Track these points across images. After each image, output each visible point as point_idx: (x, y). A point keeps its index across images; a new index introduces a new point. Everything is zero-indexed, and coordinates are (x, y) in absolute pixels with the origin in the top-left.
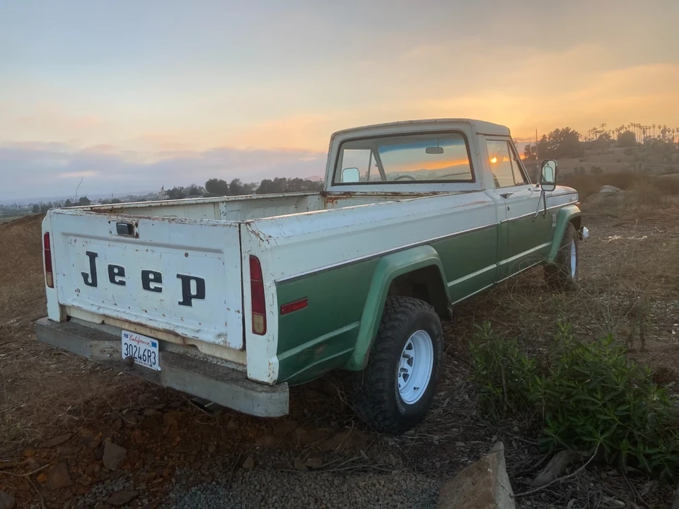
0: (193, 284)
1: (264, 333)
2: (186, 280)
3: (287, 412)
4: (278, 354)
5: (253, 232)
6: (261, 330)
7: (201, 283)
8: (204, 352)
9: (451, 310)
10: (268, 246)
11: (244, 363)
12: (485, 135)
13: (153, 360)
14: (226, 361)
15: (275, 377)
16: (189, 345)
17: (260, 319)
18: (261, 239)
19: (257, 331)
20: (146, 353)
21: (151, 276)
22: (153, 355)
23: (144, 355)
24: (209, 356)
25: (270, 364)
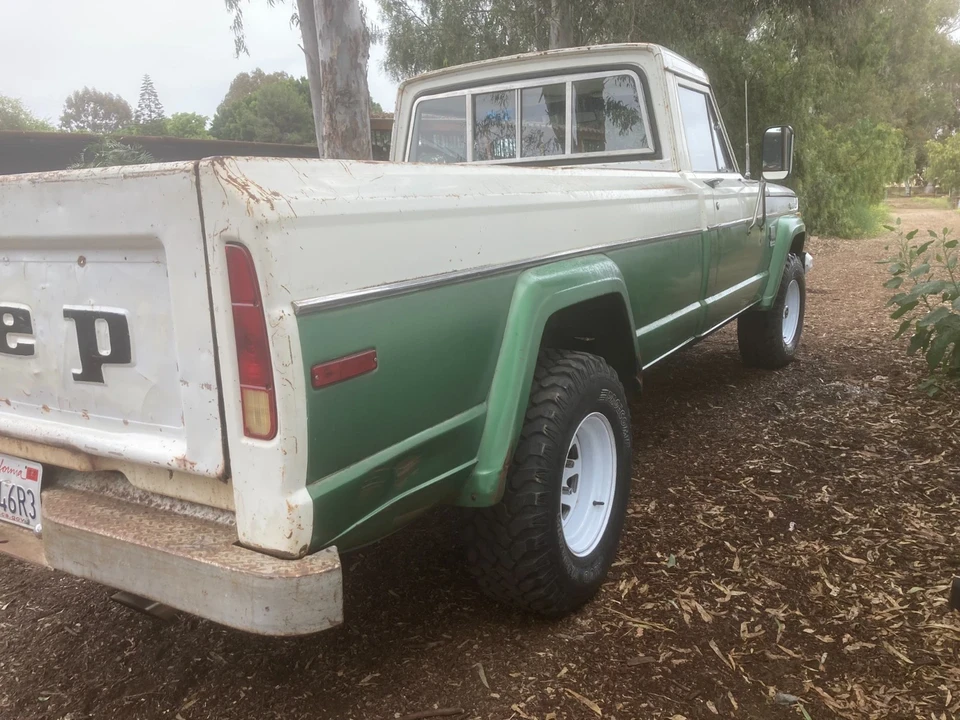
0: (102, 330)
1: (271, 436)
2: (84, 322)
3: (340, 619)
4: (309, 483)
5: (231, 180)
6: (265, 430)
7: (118, 325)
8: (139, 485)
9: (640, 382)
10: (271, 215)
11: (231, 508)
12: (676, 74)
13: (30, 511)
14: (193, 504)
15: (306, 537)
16: (106, 471)
17: (259, 400)
18: (253, 197)
19: (256, 430)
20: (14, 497)
21: (9, 321)
22: (29, 499)
23: (10, 499)
24: (153, 494)
25: (290, 508)
